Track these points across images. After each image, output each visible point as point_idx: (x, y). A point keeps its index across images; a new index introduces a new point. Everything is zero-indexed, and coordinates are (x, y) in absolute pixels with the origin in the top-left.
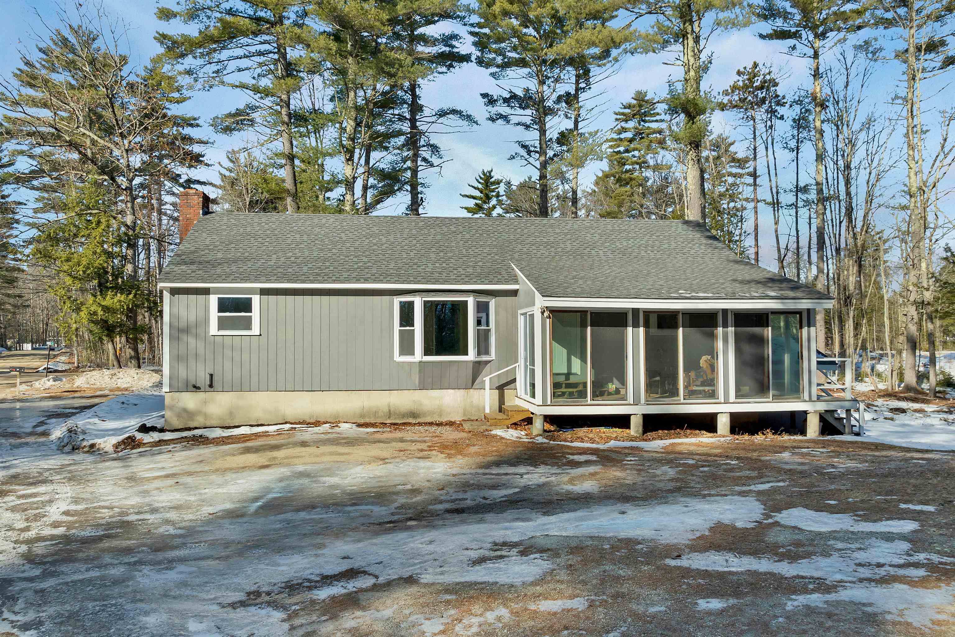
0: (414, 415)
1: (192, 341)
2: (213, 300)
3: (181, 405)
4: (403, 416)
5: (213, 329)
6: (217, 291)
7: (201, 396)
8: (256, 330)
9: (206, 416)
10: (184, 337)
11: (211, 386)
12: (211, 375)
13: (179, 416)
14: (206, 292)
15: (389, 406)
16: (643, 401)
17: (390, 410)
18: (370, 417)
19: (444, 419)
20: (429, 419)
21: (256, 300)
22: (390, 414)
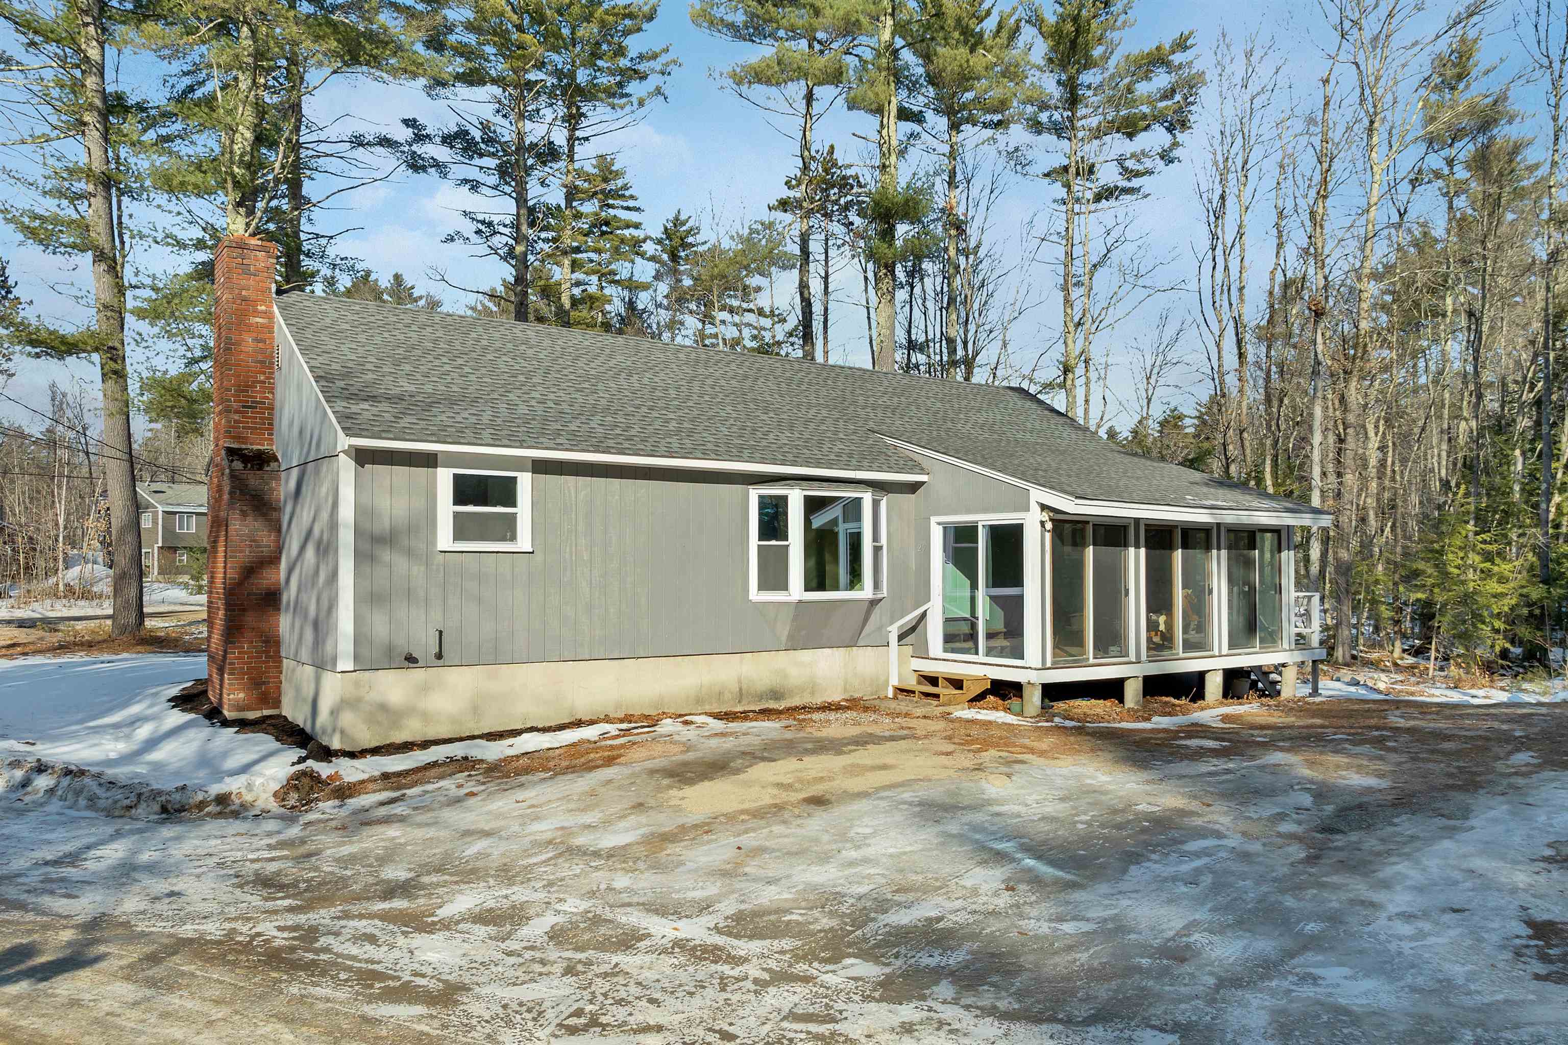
0: (776, 695)
1: (400, 563)
2: (444, 478)
3: (374, 696)
4: (760, 697)
5: (445, 539)
6: (453, 460)
7: (417, 675)
8: (524, 542)
9: (426, 717)
10: (386, 555)
11: (439, 656)
12: (441, 632)
13: (371, 720)
14: (430, 461)
15: (740, 682)
16: (1144, 657)
17: (741, 689)
18: (711, 703)
19: (818, 700)
20: (796, 701)
21: (525, 481)
22: (741, 696)
